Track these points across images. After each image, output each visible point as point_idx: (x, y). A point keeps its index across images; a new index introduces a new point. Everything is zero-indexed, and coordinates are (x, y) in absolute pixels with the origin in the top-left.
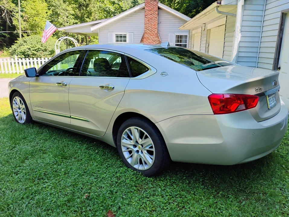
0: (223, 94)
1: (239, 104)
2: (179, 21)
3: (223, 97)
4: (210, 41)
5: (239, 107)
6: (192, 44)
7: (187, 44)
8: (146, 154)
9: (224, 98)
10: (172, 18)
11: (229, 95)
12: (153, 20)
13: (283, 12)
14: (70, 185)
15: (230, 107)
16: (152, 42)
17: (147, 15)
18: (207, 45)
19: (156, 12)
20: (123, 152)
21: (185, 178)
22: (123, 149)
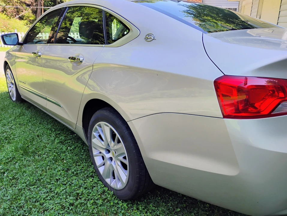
0: (246, 78)
1: (280, 100)
3: (246, 84)
4: (262, 13)
5: (280, 106)
8: (119, 165)
9: (246, 86)
11: (267, 80)
14: (9, 200)
15: (260, 106)
20: (94, 156)
21: (179, 210)
22: (95, 152)
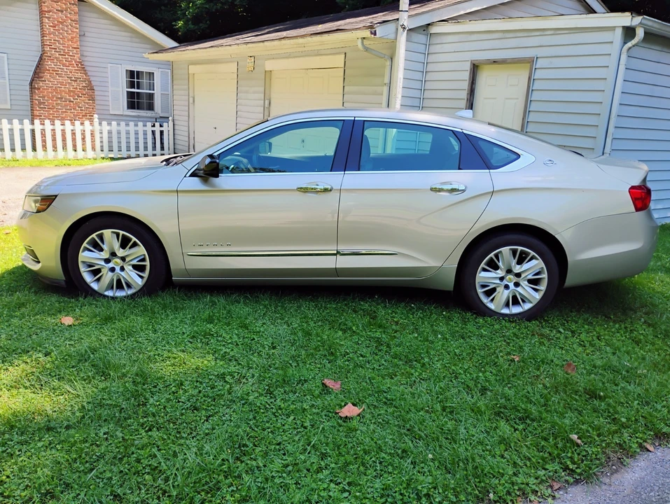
2: (131, 37)
4: (273, 96)
6: (191, 95)
7: (153, 94)
10: (114, 28)
12: (67, 26)
13: (475, 62)
16: (69, 83)
17: (49, 12)
18: (267, 102)
19: (72, 6)
